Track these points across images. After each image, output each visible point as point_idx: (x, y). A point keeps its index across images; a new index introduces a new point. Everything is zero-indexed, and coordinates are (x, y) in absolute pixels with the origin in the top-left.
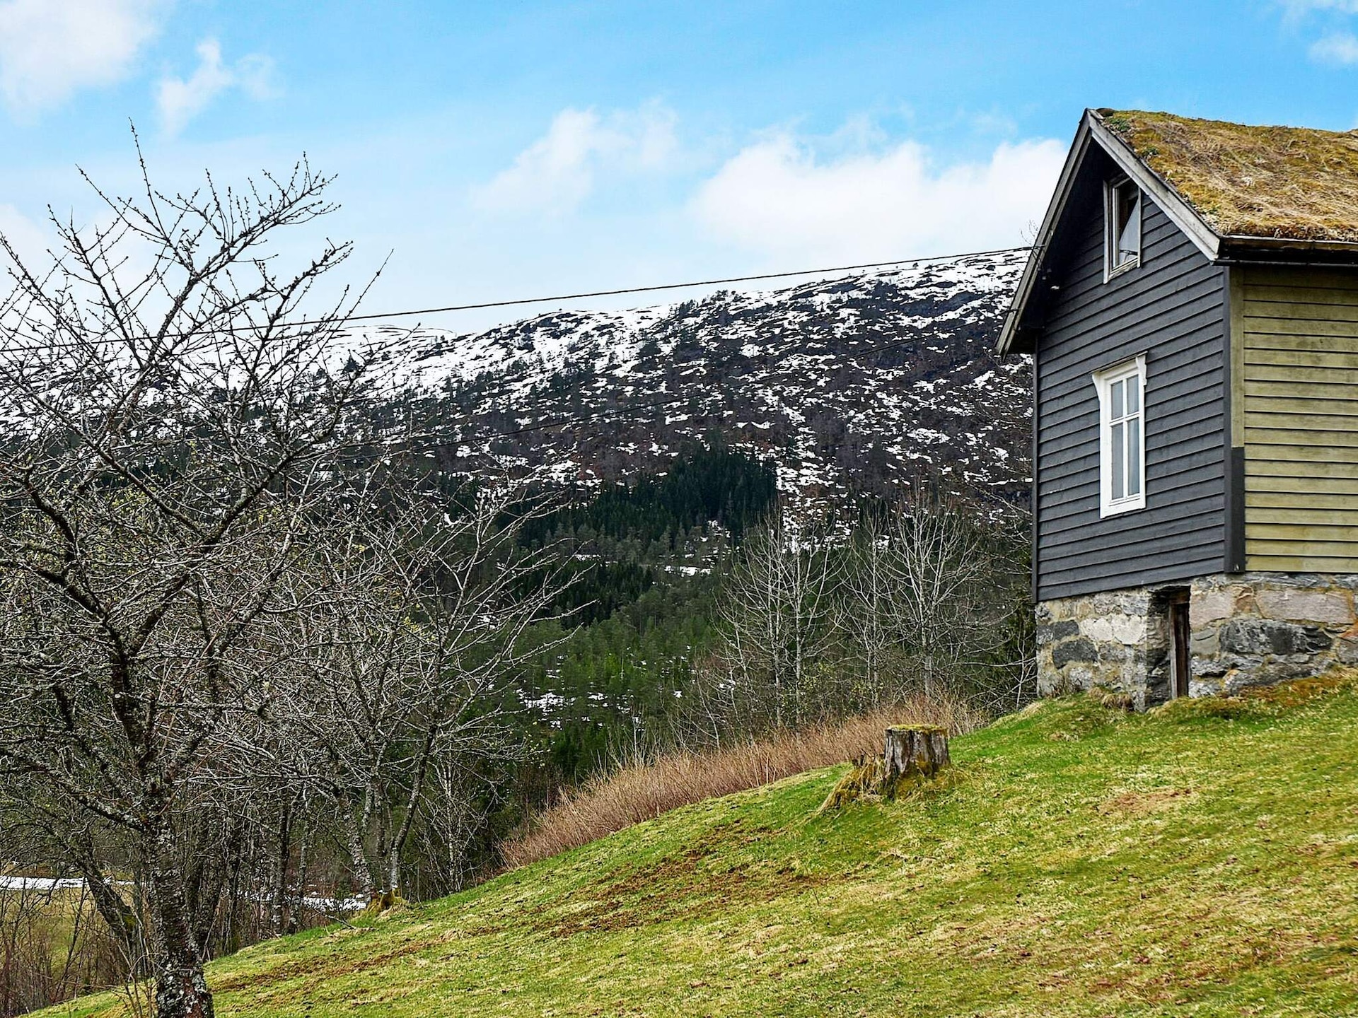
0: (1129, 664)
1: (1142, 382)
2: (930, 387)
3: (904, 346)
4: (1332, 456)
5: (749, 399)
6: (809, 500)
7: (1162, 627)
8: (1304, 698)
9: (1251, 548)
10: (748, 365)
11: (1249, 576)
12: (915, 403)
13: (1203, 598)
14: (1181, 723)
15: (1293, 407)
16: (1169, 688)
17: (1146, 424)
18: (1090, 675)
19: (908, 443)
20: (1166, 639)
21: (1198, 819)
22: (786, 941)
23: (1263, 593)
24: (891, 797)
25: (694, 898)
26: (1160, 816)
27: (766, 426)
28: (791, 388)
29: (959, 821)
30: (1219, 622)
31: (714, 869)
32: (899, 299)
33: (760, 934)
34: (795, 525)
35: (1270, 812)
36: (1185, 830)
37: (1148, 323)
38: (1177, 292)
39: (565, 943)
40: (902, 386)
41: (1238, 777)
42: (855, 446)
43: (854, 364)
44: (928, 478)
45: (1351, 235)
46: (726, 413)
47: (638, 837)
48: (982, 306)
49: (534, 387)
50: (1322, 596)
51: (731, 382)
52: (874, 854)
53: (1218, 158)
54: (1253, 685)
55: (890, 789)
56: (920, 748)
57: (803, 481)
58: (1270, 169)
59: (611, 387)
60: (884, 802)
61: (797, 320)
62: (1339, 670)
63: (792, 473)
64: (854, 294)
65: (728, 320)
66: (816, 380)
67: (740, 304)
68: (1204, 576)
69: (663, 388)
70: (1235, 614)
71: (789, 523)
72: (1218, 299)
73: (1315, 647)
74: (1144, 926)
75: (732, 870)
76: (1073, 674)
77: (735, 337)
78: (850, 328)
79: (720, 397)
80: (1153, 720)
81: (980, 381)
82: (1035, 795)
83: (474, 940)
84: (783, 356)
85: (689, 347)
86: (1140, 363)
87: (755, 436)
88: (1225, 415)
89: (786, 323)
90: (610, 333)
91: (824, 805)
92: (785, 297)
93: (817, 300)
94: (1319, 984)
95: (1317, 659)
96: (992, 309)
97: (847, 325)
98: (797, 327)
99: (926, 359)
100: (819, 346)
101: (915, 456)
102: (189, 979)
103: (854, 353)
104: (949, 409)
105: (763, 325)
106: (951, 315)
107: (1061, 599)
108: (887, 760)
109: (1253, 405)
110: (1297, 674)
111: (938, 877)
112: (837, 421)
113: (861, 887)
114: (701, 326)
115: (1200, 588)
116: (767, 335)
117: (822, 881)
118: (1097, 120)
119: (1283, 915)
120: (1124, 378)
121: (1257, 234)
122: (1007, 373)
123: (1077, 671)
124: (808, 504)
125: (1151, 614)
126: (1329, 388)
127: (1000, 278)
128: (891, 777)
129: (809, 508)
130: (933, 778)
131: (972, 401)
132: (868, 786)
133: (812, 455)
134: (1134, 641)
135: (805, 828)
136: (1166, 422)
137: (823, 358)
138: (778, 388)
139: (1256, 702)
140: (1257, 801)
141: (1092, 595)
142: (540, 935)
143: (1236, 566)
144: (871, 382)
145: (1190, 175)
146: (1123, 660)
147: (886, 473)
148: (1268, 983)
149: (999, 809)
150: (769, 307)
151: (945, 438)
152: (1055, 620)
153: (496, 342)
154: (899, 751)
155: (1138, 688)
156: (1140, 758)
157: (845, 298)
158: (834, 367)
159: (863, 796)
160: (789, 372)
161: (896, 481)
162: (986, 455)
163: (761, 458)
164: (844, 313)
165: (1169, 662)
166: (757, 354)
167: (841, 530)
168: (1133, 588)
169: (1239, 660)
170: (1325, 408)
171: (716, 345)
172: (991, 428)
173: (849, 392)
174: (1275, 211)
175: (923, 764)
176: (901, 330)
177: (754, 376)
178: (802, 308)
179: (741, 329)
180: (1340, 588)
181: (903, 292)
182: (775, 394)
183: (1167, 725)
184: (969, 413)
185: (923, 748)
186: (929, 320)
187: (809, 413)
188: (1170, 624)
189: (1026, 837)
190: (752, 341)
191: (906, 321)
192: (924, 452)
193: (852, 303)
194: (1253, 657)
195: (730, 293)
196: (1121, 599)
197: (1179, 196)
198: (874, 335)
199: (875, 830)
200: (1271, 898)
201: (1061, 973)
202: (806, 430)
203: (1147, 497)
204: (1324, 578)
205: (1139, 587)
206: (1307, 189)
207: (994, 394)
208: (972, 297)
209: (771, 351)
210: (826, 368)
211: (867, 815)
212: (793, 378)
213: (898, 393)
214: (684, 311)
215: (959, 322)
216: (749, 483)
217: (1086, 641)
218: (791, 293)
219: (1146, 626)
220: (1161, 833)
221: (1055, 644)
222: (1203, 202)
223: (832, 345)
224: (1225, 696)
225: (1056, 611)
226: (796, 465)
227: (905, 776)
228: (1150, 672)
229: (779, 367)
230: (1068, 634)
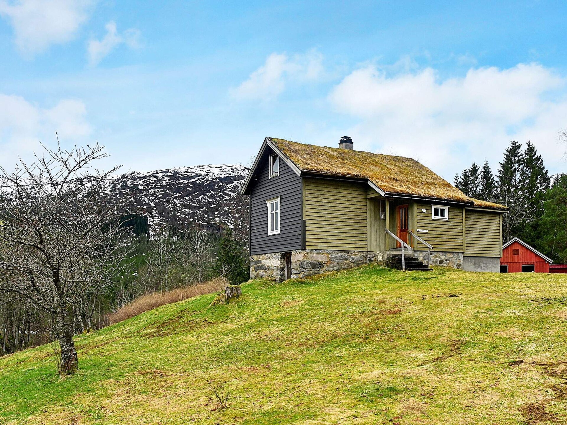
0: (275, 271)
1: (279, 203)
2: (187, 198)
3: (181, 188)
4: (324, 222)
5: (141, 200)
6: (156, 227)
7: (283, 262)
8: (319, 279)
9: (307, 244)
10: (141, 191)
11: (306, 250)
12: (184, 202)
13: (295, 255)
14: (292, 285)
15: (316, 211)
16: (285, 277)
17: (280, 213)
18: (265, 273)
19: (182, 213)
20: (284, 265)
21: (306, 307)
22: (214, 338)
23: (309, 254)
24: (228, 303)
25: (182, 328)
26: (296, 306)
27: (145, 207)
28: (152, 197)
29: (246, 309)
30: (299, 261)
31: (185, 321)
32: (180, 176)
33: (206, 336)
34: (153, 233)
35: (323, 305)
36: (303, 310)
37: (280, 190)
38: (289, 182)
39: (152, 340)
40: (180, 198)
41: (312, 297)
42: (168, 213)
43: (168, 192)
44: (187, 222)
45: (329, 172)
46: (135, 203)
47: (153, 313)
48: (201, 178)
49: (83, 195)
50: (322, 255)
51: (136, 196)
52: (227, 317)
53: (297, 152)
54: (307, 276)
55: (228, 301)
56: (235, 291)
57: (155, 222)
58: (309, 155)
59: (104, 196)
60: (226, 304)
61: (153, 180)
62: (326, 272)
63: (152, 220)
64: (168, 174)
65: (135, 179)
66: (158, 196)
67: (138, 175)
68: (295, 250)
69: (118, 196)
70: (303, 259)
71: (151, 233)
72: (299, 185)
73: (321, 267)
74: (303, 332)
75: (190, 321)
76: (260, 273)
77: (137, 184)
78: (167, 182)
79: (133, 199)
80: (285, 284)
81: (200, 197)
82: (264, 302)
83: (126, 340)
84: (150, 189)
85: (125, 186)
86: (279, 199)
87: (142, 209)
88: (302, 212)
89: (150, 181)
90: (104, 181)
91: (211, 305)
92: (150, 174)
93: (158, 175)
94: (350, 342)
95: (321, 270)
96: (203, 179)
97: (166, 182)
98: (153, 182)
99: (187, 191)
100: (159, 187)
101: (184, 216)
102: (72, 350)
103: (168, 189)
104: (192, 204)
105: (145, 181)
106: (193, 180)
107: (257, 255)
108: (226, 294)
109: (307, 210)
110: (316, 273)
111: (246, 322)
112: (164, 206)
113: (227, 324)
114: (128, 180)
115: (294, 253)
116: (146, 183)
117: (216, 323)
118: (269, 140)
119: (336, 328)
120: (274, 202)
121: (309, 170)
122: (207, 195)
123: (261, 272)
124: (156, 228)
125: (281, 259)
126: (323, 207)
127: (206, 171)
128: (227, 298)
129: (156, 229)
130: (238, 298)
131: (198, 202)
132: (222, 300)
133: (157, 215)
134: (277, 265)
135: (207, 311)
136: (285, 213)
137: (160, 190)
138: (148, 197)
139: (308, 280)
140: (319, 303)
141: (265, 254)
142: (144, 338)
143: (303, 248)
144: (173, 196)
145: (292, 155)
146: (274, 270)
147: (176, 220)
148: (339, 342)
149: (255, 306)
150: (146, 176)
151: (191, 212)
152: (255, 260)
153: (73, 183)
154: (230, 292)
155: (278, 276)
156: (286, 293)
157: (166, 175)
158: (163, 192)
159: (221, 303)
160: (151, 193)
161: (179, 222)
162: (202, 216)
163: (144, 215)
164: (166, 178)
165: (285, 270)
166: (143, 188)
167: (164, 235)
168: (276, 253)
169: (304, 270)
170: (323, 211)
171: (132, 185)
172: (203, 209)
173: (167, 199)
174: (312, 165)
175: (236, 295)
176: (180, 184)
177: (142, 194)
178: (155, 177)
179: (138, 182)
180: (326, 253)
181: (181, 174)
182: (148, 199)
183: (288, 285)
184: (197, 205)
185: (236, 291)
186: (187, 181)
187: (157, 205)
188: (285, 261)
189: (265, 312)
190: (141, 185)
191: (182, 181)
192: (186, 215)
193: (168, 176)
194: (307, 269)
195: (136, 172)
196: (273, 255)
197: (290, 160)
198: (173, 184)
199: (226, 311)
200: (331, 324)
201: (289, 342)
202: (156, 208)
203: (280, 231)
204: (322, 251)
205: (278, 252)
206: (318, 160)
207: (204, 201)
208: (199, 176)
209: (147, 188)
210: (161, 193)
211: (223, 307)
212: (152, 195)
213: (179, 200)
214: (124, 176)
215: (195, 182)
216: (140, 222)
217: (264, 265)
218: (152, 173)
219: (280, 262)
220: (298, 310)
221: (255, 266)
222: (296, 162)
223: (163, 187)
224: (301, 278)
225: (255, 258)
226: (153, 217)
227: (231, 298)
228: (281, 273)
229: (149, 192)
230: (259, 263)
